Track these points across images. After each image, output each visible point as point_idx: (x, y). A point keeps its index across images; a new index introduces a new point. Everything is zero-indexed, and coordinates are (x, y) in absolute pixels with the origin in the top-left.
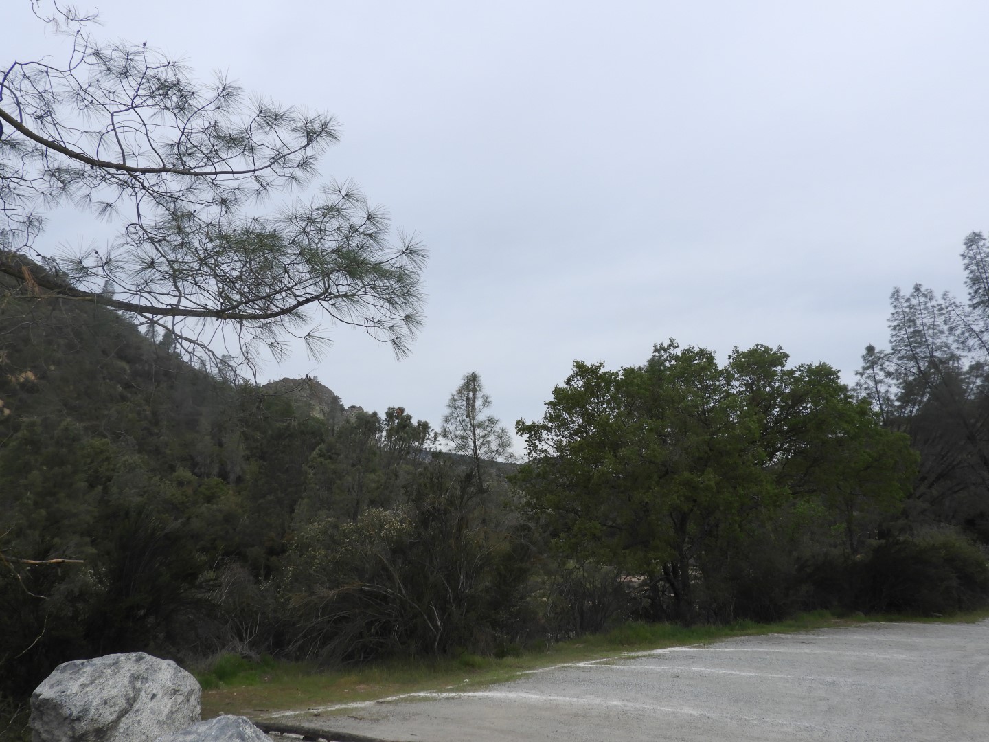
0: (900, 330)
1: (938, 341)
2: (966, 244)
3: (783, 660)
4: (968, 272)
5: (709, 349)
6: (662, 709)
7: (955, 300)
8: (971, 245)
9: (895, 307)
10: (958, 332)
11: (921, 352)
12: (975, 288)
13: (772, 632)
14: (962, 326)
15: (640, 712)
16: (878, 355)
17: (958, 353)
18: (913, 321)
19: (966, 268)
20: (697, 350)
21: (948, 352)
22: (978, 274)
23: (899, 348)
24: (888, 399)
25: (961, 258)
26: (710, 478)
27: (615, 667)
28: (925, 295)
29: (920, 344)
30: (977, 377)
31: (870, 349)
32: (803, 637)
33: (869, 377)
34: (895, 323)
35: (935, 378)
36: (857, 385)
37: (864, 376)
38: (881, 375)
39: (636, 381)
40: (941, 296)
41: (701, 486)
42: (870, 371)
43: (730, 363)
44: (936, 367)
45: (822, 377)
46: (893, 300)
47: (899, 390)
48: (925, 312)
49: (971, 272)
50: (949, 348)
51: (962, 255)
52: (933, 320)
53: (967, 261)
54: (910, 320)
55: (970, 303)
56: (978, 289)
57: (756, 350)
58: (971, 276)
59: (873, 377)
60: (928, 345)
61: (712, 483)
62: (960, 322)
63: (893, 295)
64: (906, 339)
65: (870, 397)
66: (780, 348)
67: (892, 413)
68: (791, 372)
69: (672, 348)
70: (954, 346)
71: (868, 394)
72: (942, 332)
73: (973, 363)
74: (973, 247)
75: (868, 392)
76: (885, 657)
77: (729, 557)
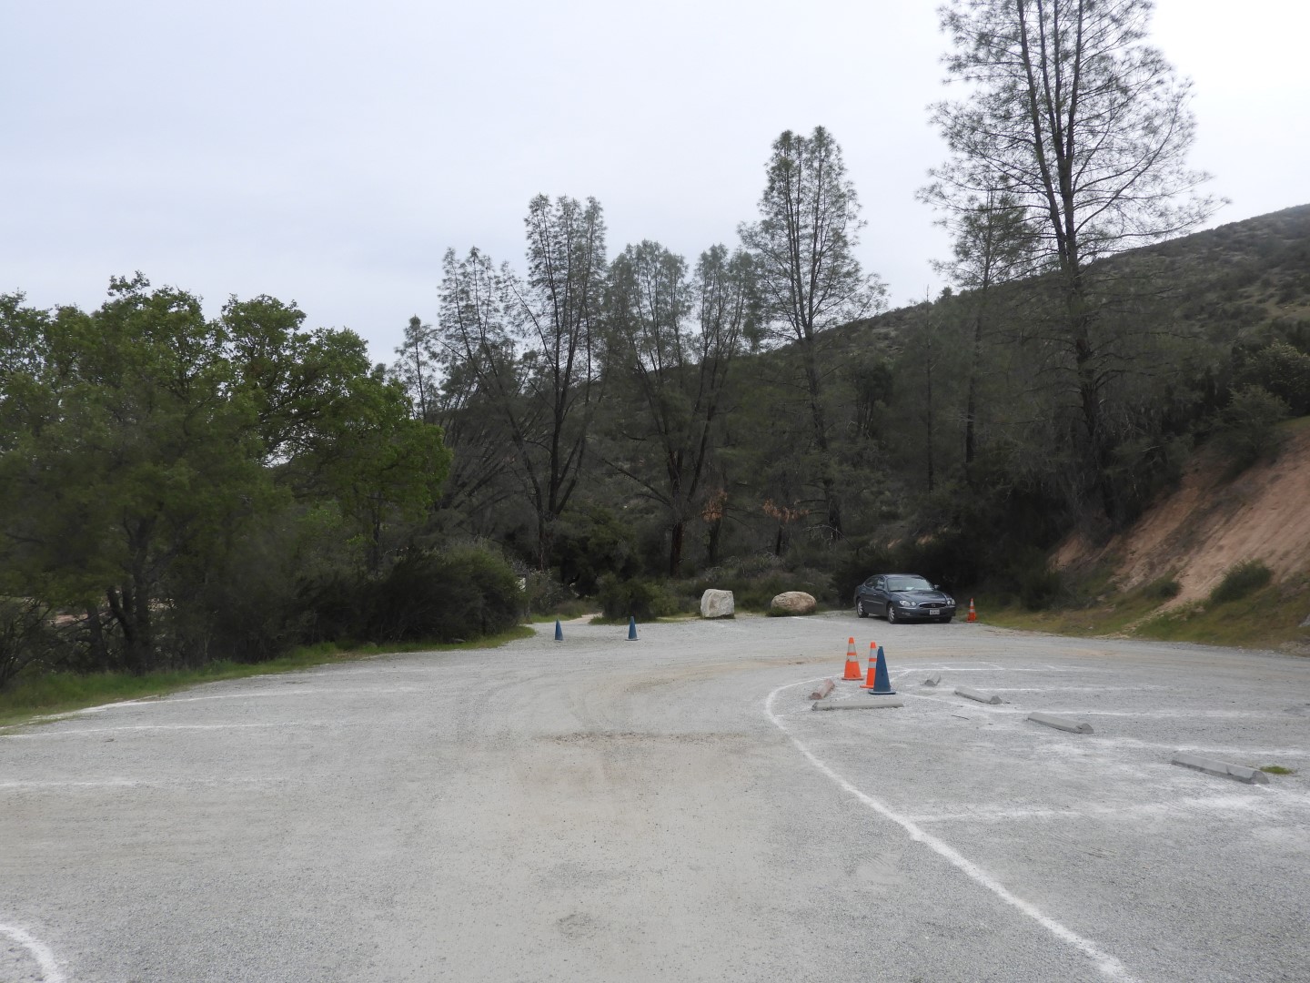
0: (450, 302)
1: (491, 321)
2: (531, 207)
3: (264, 706)
4: (530, 241)
5: (194, 293)
6: (80, 784)
7: (514, 274)
8: (536, 210)
9: (448, 272)
10: (514, 313)
11: (472, 331)
12: (537, 262)
13: (257, 673)
14: (519, 306)
15: (46, 793)
16: (424, 330)
17: (512, 337)
18: (467, 293)
19: (529, 237)
20: (176, 292)
21: (501, 335)
22: (540, 246)
23: (448, 324)
24: (432, 386)
25: (525, 223)
26: (182, 472)
27: (16, 736)
28: (482, 263)
29: (473, 322)
30: (529, 368)
31: (415, 322)
32: (296, 675)
33: (411, 357)
34: (446, 293)
35: (485, 366)
36: (395, 366)
37: (405, 355)
38: (425, 356)
39: (76, 327)
40: (500, 267)
41: (168, 482)
42: (412, 350)
43: (223, 316)
44: (487, 352)
45: (346, 348)
46: (446, 263)
47: (445, 376)
48: (481, 283)
49: (534, 243)
50: (502, 330)
51: (526, 220)
52: (488, 294)
53: (530, 228)
54: (463, 291)
55: (530, 279)
56: (540, 263)
57: (260, 303)
58: (533, 247)
59: (416, 357)
60: (480, 324)
61: (185, 480)
62: (518, 301)
63: (447, 257)
64: (457, 314)
65: (411, 382)
66: (295, 304)
67: (435, 402)
68: (306, 338)
69: (139, 285)
70: (508, 329)
71: (409, 378)
72: (496, 310)
73: (527, 351)
74: (539, 212)
75: (408, 375)
76: (389, 691)
77: (206, 580)
